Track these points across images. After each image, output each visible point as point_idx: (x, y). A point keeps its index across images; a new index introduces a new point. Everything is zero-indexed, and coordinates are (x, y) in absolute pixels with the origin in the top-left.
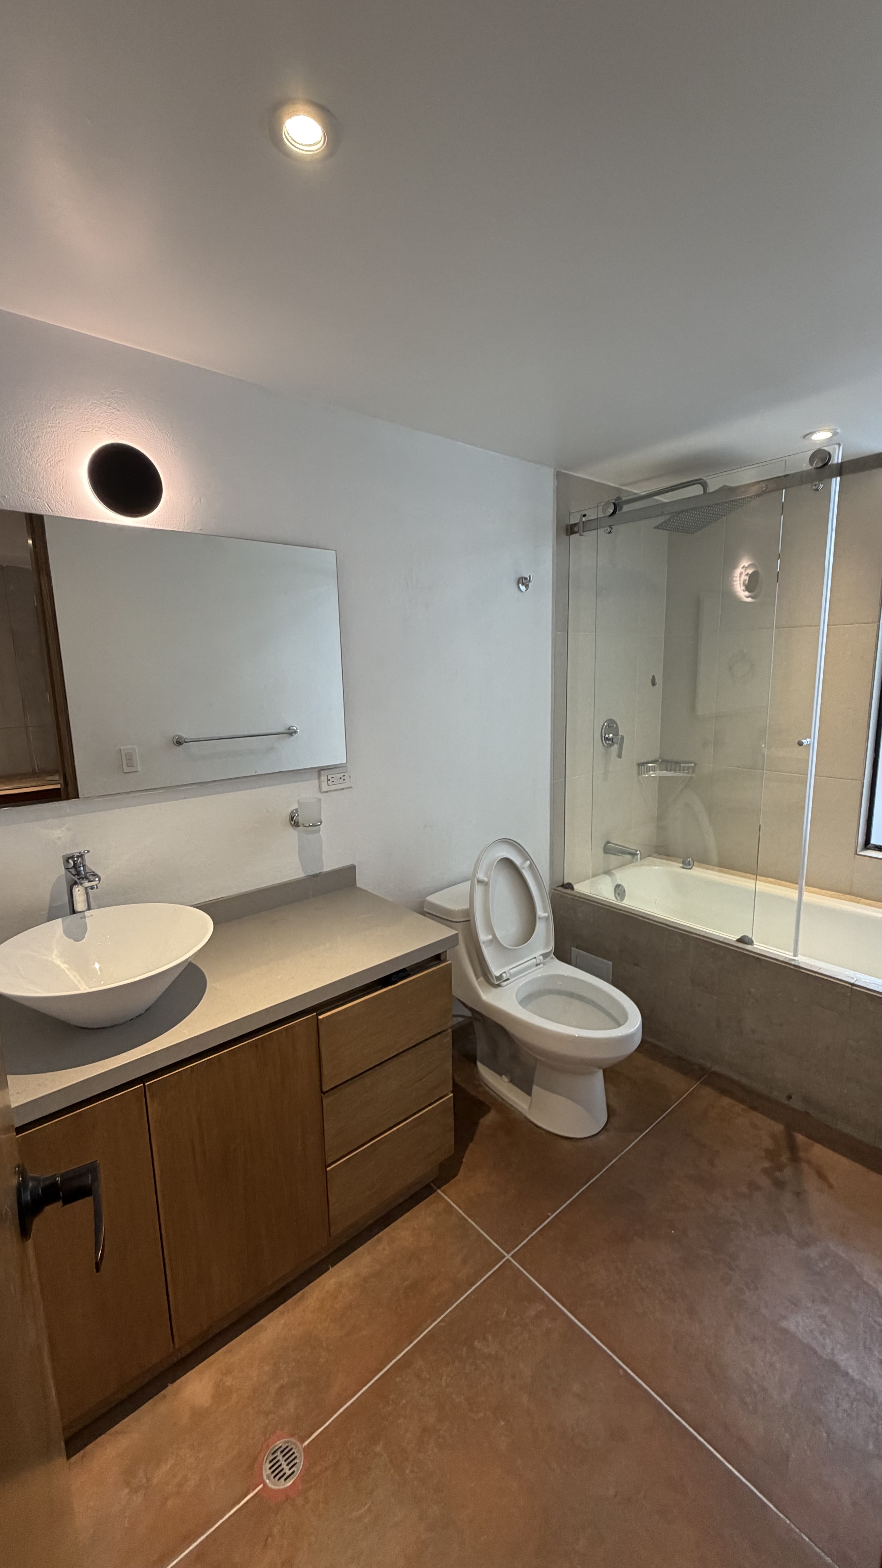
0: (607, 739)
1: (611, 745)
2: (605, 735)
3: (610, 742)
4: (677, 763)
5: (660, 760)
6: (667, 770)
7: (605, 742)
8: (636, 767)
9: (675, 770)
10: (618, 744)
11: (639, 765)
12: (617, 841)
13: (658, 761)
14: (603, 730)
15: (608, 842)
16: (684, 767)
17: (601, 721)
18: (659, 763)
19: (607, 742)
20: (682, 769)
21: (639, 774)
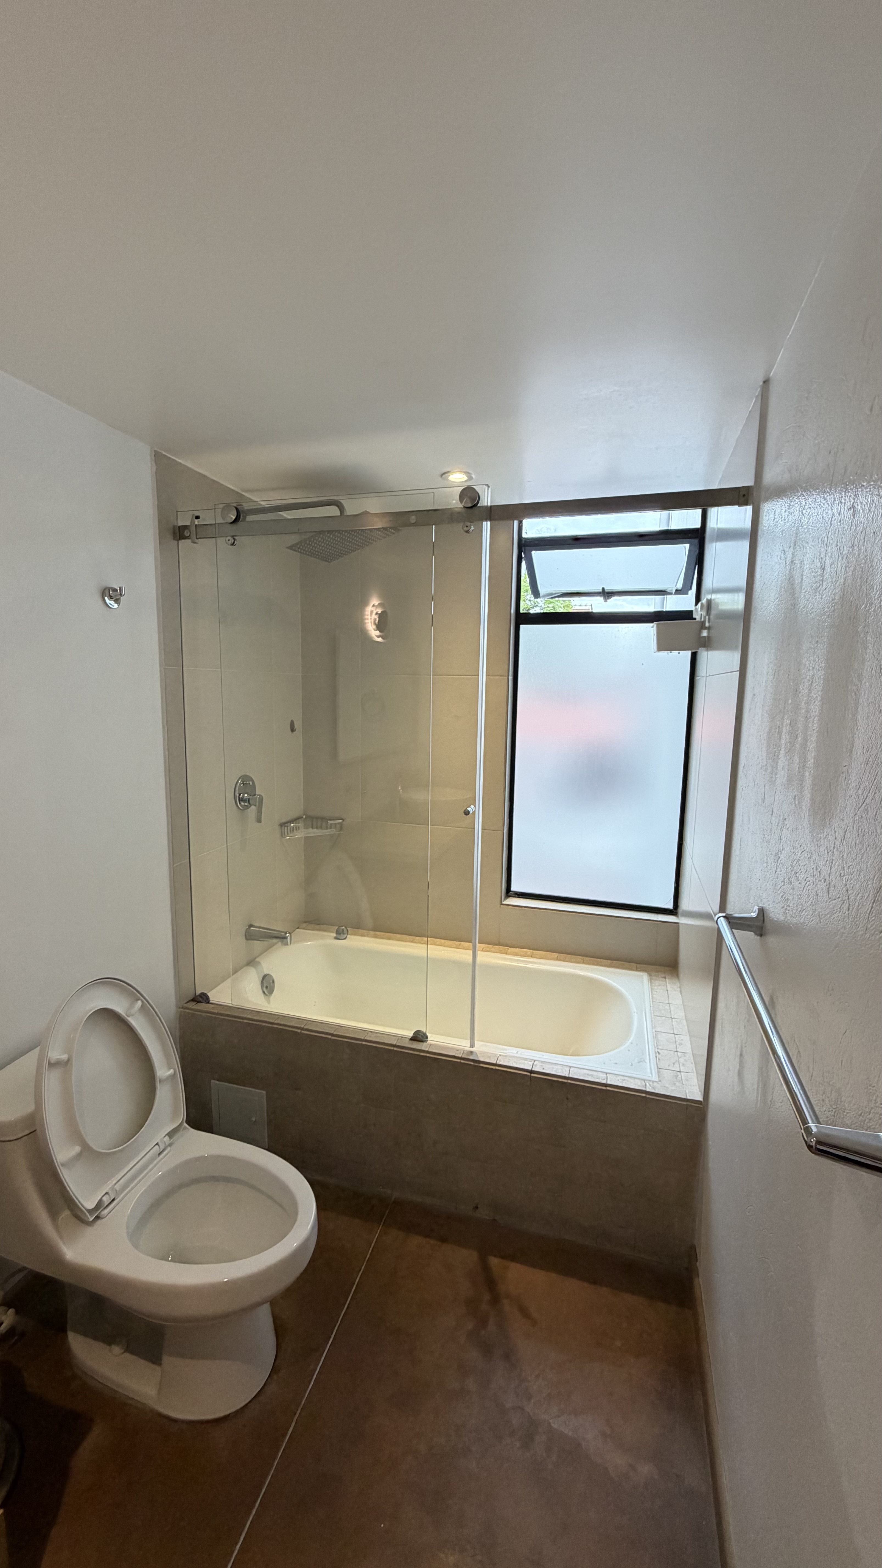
0: (241, 800)
1: (247, 807)
2: (240, 794)
3: (246, 804)
4: (324, 819)
5: (304, 817)
6: (312, 828)
7: (240, 803)
8: (277, 828)
9: (321, 828)
10: (255, 806)
11: (282, 825)
12: (260, 923)
13: (303, 817)
14: (237, 789)
15: (251, 926)
16: (331, 824)
17: (233, 779)
18: (302, 819)
19: (243, 804)
20: (329, 826)
21: (282, 835)
